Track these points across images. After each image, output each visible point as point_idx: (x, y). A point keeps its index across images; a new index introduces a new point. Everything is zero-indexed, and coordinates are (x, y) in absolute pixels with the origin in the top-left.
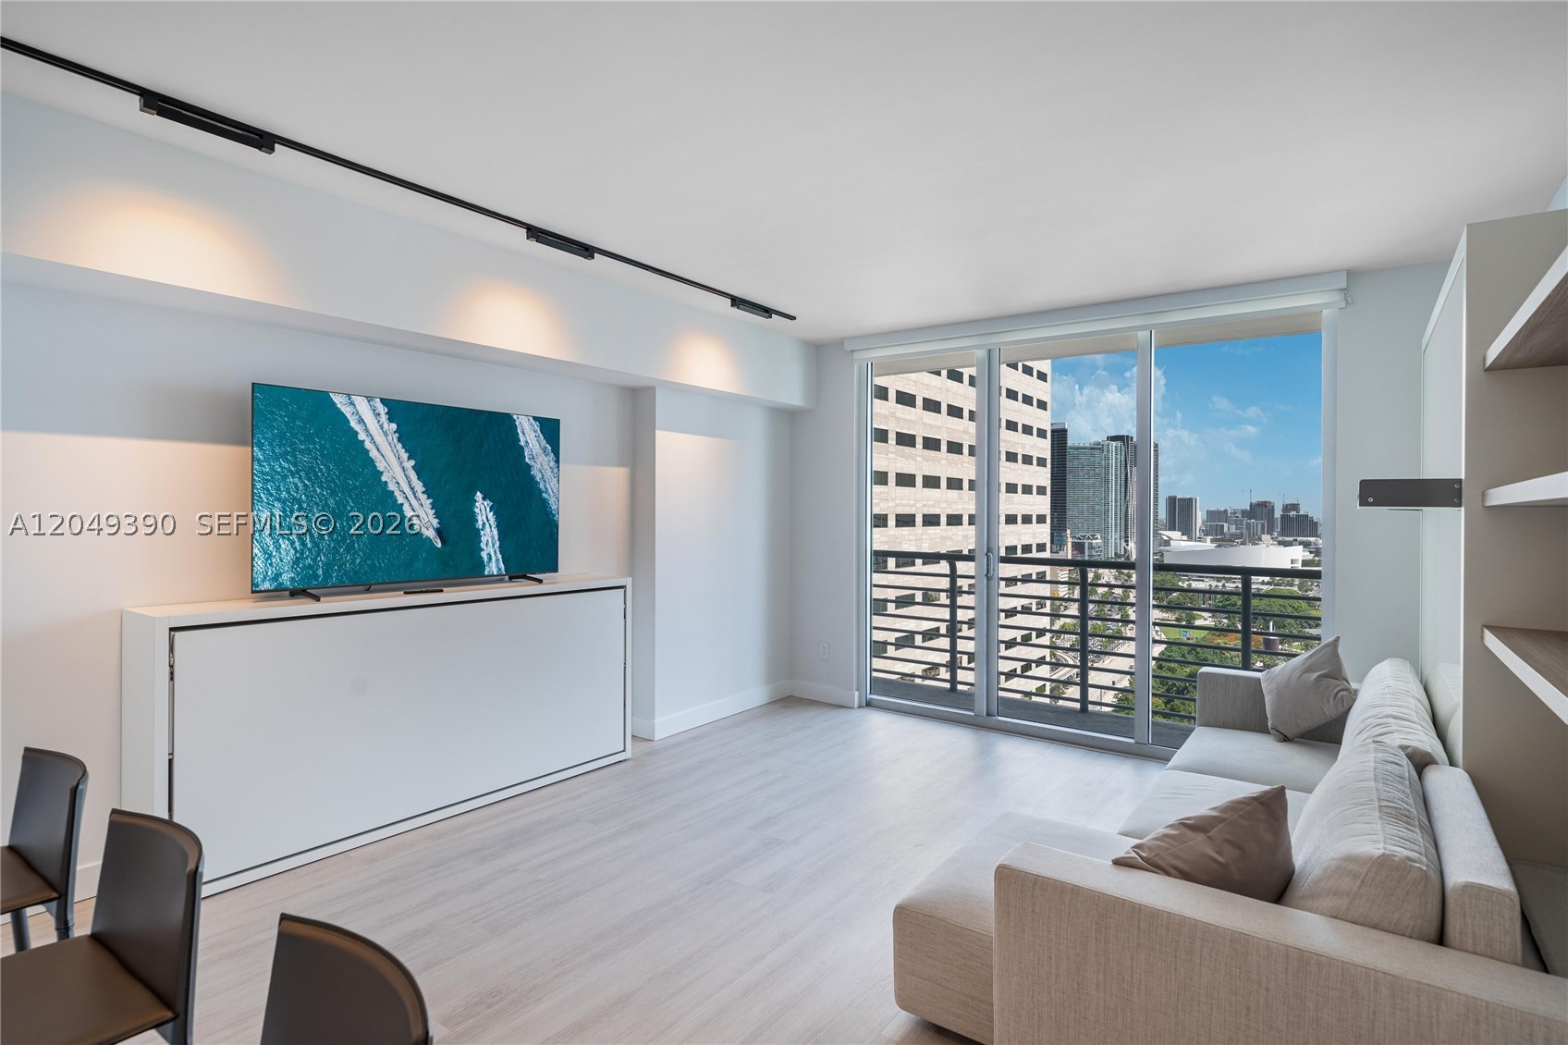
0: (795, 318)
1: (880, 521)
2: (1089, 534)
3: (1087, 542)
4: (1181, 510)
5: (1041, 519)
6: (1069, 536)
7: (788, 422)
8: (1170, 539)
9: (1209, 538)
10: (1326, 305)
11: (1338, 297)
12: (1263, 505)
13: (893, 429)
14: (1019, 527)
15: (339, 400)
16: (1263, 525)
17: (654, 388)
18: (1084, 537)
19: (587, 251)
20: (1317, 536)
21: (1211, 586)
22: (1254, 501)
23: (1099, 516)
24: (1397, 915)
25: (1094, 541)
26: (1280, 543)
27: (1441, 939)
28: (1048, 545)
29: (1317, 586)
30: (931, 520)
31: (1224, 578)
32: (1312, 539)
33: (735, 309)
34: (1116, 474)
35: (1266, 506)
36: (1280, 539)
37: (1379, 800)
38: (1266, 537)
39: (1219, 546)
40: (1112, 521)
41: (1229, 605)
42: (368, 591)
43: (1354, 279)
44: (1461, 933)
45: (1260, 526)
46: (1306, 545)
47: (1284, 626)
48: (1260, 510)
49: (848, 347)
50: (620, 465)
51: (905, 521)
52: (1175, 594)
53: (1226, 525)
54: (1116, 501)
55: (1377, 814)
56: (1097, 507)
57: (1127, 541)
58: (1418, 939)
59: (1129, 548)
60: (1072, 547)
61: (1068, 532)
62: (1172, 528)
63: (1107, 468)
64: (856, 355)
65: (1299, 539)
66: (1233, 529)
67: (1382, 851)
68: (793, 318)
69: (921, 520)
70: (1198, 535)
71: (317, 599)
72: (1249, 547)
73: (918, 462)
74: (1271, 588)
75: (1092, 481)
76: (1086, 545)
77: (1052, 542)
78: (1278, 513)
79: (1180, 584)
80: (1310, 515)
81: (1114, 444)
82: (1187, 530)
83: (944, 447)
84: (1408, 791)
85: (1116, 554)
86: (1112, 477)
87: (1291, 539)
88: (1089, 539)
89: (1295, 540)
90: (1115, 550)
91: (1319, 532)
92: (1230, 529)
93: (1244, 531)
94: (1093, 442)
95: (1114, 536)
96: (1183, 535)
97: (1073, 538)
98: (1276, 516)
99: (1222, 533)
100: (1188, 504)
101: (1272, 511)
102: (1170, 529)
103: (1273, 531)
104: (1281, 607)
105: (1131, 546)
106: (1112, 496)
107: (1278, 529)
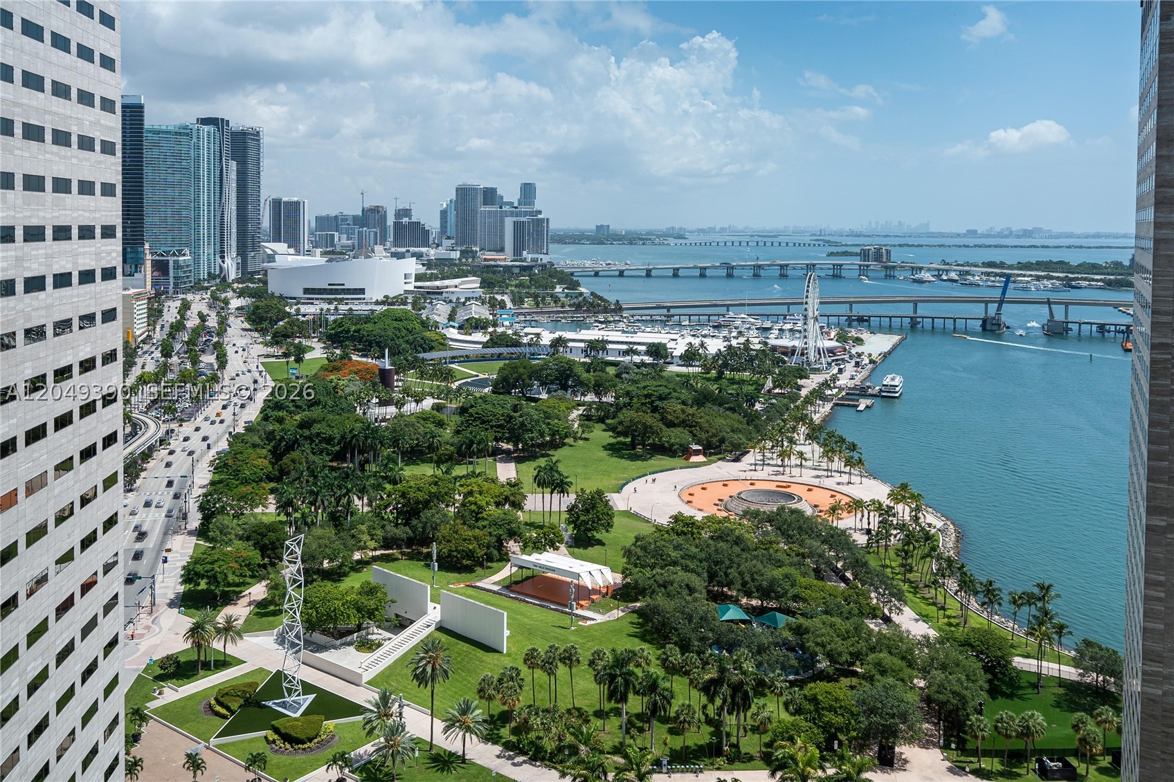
2: (174, 249)
3: (171, 259)
4: (287, 216)
5: (108, 232)
6: (147, 252)
8: (275, 253)
9: (318, 251)
12: (376, 210)
14: (75, 244)
16: (376, 233)
18: (168, 253)
20: (429, 246)
21: (322, 310)
22: (367, 206)
23: (188, 225)
25: (181, 258)
26: (395, 255)
28: (119, 270)
29: (429, 303)
31: (336, 299)
32: (424, 250)
34: (209, 169)
35: (378, 212)
36: (393, 250)
38: (379, 248)
39: (330, 261)
40: (204, 231)
41: (341, 332)
45: (372, 234)
46: (418, 256)
47: (399, 352)
48: (372, 216)
52: (281, 323)
53: (336, 234)
54: (209, 206)
56: (184, 213)
57: (222, 257)
59: (225, 265)
60: (153, 266)
61: (147, 246)
62: (277, 239)
63: (197, 159)
65: (412, 249)
66: (344, 241)
70: (306, 248)
72: (362, 260)
74: (385, 308)
75: (177, 177)
76: (171, 264)
77: (124, 261)
78: (390, 221)
79: (287, 309)
80: (422, 222)
81: (206, 128)
82: (294, 242)
85: (209, 274)
86: (204, 173)
87: (403, 250)
88: (174, 255)
89: (408, 251)
90: (209, 267)
91: (431, 242)
92: (341, 240)
93: (356, 242)
94: (178, 123)
95: (207, 251)
96: (289, 247)
97: (152, 254)
98: (388, 224)
99: (333, 245)
100: (295, 208)
101: (384, 217)
102: (274, 241)
103: (385, 241)
104: (395, 328)
105: (228, 261)
106: (204, 197)
107: (392, 239)
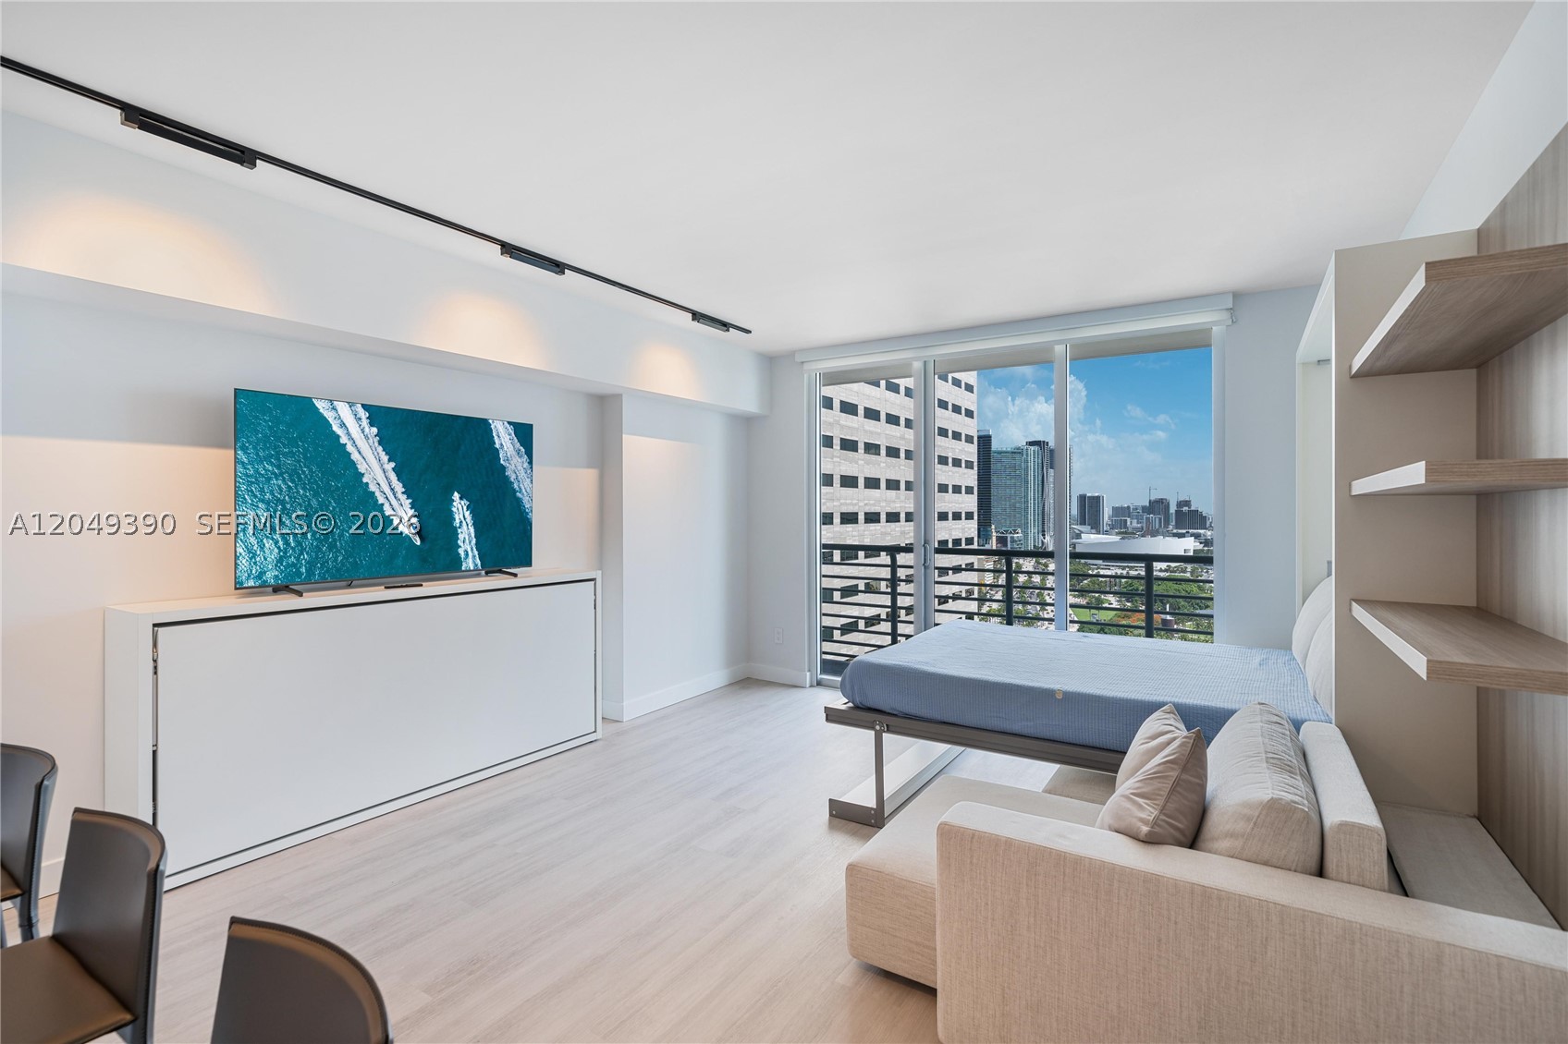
0: (750, 332)
1: (827, 519)
2: (1011, 529)
3: (1009, 536)
4: (1090, 507)
5: (969, 516)
6: (993, 530)
7: (745, 427)
8: (1082, 532)
9: (1114, 532)
10: (1215, 323)
11: (1225, 316)
12: (1161, 501)
13: (837, 435)
14: (950, 523)
15: (320, 405)
16: (1160, 519)
17: (621, 395)
18: (1007, 531)
19: (558, 267)
20: (1206, 529)
21: (1116, 572)
22: (1153, 498)
23: (1020, 513)
24: (1284, 852)
25: (1015, 535)
26: (1175, 535)
27: (1320, 872)
28: (976, 539)
29: (1207, 570)
30: (872, 518)
31: (1128, 567)
32: (1202, 531)
33: (696, 323)
34: (1034, 475)
35: (1163, 503)
36: (1175, 531)
37: (1266, 752)
38: (1163, 530)
39: (1123, 537)
40: (1031, 517)
41: (1133, 589)
42: (349, 586)
43: (1239, 300)
44: (1337, 866)
45: (1157, 520)
46: (1197, 536)
47: (1179, 606)
48: (1158, 506)
49: (798, 358)
50: (589, 466)
51: (849, 518)
52: (1085, 582)
53: (1128, 519)
54: (1034, 499)
55: (1265, 765)
56: (1018, 505)
57: (1044, 535)
58: (1302, 873)
59: (1046, 541)
60: (997, 539)
61: (993, 527)
62: (1083, 522)
63: (1026, 470)
64: (806, 366)
65: (1191, 531)
66: (1135, 524)
67: (1270, 796)
68: (748, 332)
69: (863, 517)
70: (1105, 529)
71: (300, 594)
72: (1149, 538)
73: (860, 465)
74: (1169, 572)
75: (1013, 481)
76: (1009, 539)
77: (979, 537)
78: (1173, 509)
79: (1091, 570)
80: (1200, 510)
81: (1032, 448)
82: (1096, 526)
83: (883, 452)
84: (1289, 744)
85: (1034, 546)
86: (1031, 478)
87: (1184, 531)
88: (1011, 533)
89: (1188, 532)
90: (1034, 542)
91: (1208, 525)
92: (1132, 523)
93: (1144, 525)
94: (1014, 446)
95: (1033, 531)
96: (1092, 528)
97: (997, 532)
98: (1171, 511)
99: (1126, 527)
100: (1096, 501)
101: (1167, 507)
102: (1081, 524)
103: (1169, 524)
104: (1175, 589)
105: (1048, 538)
106: (1031, 494)
107: (1174, 523)
